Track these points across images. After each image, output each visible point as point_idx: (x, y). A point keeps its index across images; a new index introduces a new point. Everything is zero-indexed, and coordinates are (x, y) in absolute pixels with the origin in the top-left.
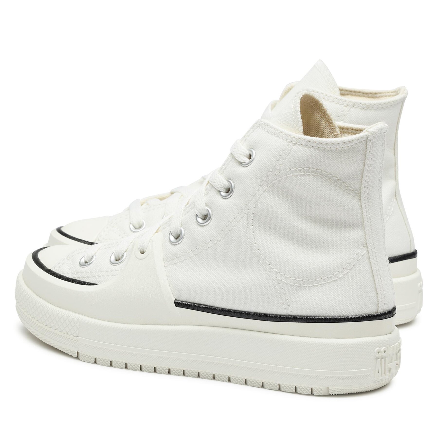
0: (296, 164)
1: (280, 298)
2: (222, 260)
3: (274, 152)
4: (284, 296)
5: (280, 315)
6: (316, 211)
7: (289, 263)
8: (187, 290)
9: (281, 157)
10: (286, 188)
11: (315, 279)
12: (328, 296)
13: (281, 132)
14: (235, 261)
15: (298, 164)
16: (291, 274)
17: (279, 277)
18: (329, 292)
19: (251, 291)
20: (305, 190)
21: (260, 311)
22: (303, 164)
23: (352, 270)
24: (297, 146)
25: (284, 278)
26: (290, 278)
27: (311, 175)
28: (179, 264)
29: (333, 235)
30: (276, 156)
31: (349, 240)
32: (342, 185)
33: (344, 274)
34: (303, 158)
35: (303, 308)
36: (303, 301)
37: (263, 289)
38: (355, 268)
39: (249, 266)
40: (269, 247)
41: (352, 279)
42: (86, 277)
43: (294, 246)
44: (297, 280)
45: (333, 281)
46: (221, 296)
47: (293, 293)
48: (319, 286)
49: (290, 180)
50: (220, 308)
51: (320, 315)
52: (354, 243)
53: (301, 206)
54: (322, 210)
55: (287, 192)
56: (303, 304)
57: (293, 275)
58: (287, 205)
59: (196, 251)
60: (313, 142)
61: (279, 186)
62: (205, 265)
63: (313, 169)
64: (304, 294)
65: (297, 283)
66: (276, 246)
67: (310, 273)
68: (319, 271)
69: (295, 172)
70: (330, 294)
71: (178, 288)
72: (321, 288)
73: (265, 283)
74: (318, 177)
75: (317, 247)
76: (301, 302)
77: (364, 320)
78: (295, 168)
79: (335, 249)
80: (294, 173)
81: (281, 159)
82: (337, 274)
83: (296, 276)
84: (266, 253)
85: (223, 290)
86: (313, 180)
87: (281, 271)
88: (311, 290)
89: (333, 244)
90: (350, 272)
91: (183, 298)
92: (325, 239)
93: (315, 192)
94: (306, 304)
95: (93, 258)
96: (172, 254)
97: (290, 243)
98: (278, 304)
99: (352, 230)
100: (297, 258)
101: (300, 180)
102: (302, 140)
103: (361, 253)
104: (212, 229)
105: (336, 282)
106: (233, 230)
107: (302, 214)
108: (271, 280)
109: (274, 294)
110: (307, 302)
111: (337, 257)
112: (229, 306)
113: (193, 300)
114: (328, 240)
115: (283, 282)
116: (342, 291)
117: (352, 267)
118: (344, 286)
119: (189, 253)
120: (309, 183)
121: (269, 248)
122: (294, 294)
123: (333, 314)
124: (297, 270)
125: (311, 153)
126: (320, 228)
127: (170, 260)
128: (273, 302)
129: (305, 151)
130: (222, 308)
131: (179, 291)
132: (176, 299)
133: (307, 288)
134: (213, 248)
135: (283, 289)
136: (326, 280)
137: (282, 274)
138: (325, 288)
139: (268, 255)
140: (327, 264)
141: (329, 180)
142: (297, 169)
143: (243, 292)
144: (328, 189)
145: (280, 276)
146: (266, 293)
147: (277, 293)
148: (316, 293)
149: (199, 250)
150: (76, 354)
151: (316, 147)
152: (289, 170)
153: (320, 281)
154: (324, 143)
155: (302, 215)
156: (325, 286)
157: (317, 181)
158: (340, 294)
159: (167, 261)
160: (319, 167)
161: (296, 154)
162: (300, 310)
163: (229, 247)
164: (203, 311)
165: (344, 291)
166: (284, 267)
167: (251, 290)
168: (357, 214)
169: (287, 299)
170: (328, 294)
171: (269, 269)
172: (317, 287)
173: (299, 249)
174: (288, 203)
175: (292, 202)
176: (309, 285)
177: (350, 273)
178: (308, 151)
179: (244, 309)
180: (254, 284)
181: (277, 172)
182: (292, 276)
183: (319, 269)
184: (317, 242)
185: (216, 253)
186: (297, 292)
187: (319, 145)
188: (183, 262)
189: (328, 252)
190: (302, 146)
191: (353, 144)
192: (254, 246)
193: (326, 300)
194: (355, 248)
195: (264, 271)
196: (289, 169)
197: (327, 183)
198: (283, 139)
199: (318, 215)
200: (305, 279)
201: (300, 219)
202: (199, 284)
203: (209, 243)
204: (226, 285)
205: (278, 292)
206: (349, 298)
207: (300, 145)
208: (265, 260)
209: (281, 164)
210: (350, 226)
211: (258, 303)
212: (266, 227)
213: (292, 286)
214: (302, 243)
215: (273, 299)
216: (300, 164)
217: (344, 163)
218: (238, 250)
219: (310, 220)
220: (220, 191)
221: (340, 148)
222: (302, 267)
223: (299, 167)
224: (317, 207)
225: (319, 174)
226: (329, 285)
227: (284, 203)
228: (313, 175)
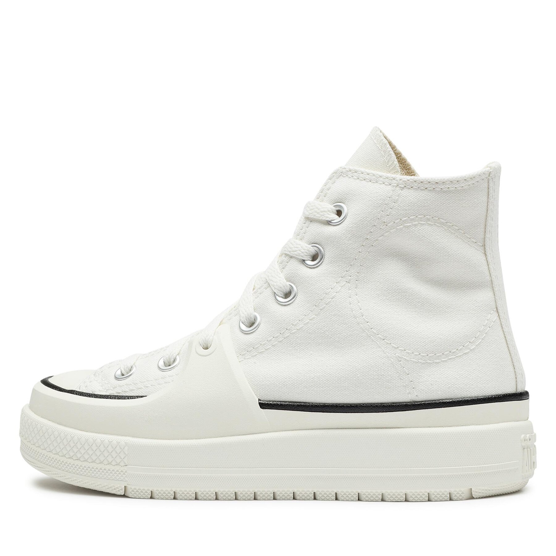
0: (408, 212)
1: (402, 379)
2: (317, 343)
3: (376, 201)
4: (407, 377)
5: (403, 403)
6: (435, 270)
7: (410, 335)
8: (275, 385)
9: (387, 206)
10: (395, 244)
11: (443, 352)
12: (461, 372)
13: (380, 176)
14: (336, 342)
15: (410, 211)
16: (414, 348)
17: (398, 354)
18: (461, 368)
19: (364, 376)
20: (421, 244)
21: (375, 400)
22: (416, 211)
23: (485, 339)
24: (407, 189)
25: (405, 354)
26: (413, 354)
27: (426, 224)
28: (259, 356)
29: (458, 299)
30: (380, 206)
31: (478, 303)
32: (464, 236)
33: (477, 344)
34: (415, 203)
35: (432, 390)
36: (431, 380)
37: (380, 371)
38: (488, 337)
39: (356, 345)
40: (382, 318)
41: (486, 350)
42: (128, 390)
43: (412, 314)
44: (421, 356)
45: (464, 354)
46: (322, 387)
47: (417, 372)
48: (449, 361)
49: (401, 233)
50: (321, 403)
51: (453, 396)
52: (484, 306)
53: (416, 265)
54: (443, 268)
55: (397, 249)
56: (432, 384)
57: (415, 349)
58: (398, 264)
59: (280, 336)
60: (427, 182)
61: (387, 243)
62: (295, 352)
63: (428, 217)
64: (431, 373)
65: (421, 358)
66: (389, 316)
67: (436, 346)
68: (447, 342)
69: (406, 222)
70: (463, 370)
71: (262, 384)
72: (451, 363)
73: (381, 363)
74: (435, 226)
75: (440, 314)
76: (429, 382)
77: (506, 400)
78: (406, 217)
79: (461, 314)
80: (406, 224)
81: (387, 209)
82: (468, 345)
83: (419, 350)
84: (379, 326)
85: (325, 379)
86: (430, 230)
87: (401, 345)
88: (440, 367)
89: (459, 309)
90: (482, 341)
91: (269, 397)
92: (448, 303)
93: (434, 245)
94: (436, 385)
95: (133, 369)
96: (247, 345)
97: (406, 311)
98: (400, 388)
99: (478, 291)
100: (418, 328)
101: (414, 231)
102: (412, 182)
103: (492, 319)
104: (300, 307)
105: (468, 354)
106: (331, 303)
107: (418, 275)
108: (388, 358)
109: (394, 376)
110: (436, 381)
111: (466, 324)
112: (332, 399)
113: (283, 398)
114: (452, 305)
115: (404, 359)
116: (477, 366)
117: (485, 336)
118: (478, 358)
119: (271, 340)
120: (425, 234)
121: (382, 320)
122: (419, 374)
123: (470, 395)
124: (420, 342)
125: (425, 197)
126: (441, 291)
127: (245, 353)
128: (393, 386)
129: (417, 194)
130: (324, 403)
131: (264, 388)
132: (259, 400)
133: (433, 365)
134: (304, 330)
135: (405, 368)
136: (456, 353)
137: (401, 350)
138: (456, 363)
139: (381, 328)
140: (456, 333)
141: (448, 230)
142: (409, 218)
143: (352, 377)
144: (448, 241)
145: (399, 352)
146: (383, 375)
147: (398, 374)
148: (445, 370)
149: (284, 335)
150: (123, 490)
151: (431, 188)
152: (398, 220)
153: (449, 354)
154: (440, 182)
155: (418, 277)
156: (455, 361)
157: (434, 232)
158: (475, 369)
159: (240, 355)
160: (435, 214)
161: (406, 200)
162: (429, 392)
163: (327, 325)
164: (298, 410)
165: (478, 365)
166: (403, 340)
167: (363, 374)
168: (484, 271)
169: (411, 380)
170: (461, 370)
171: (384, 345)
172: (446, 363)
173: (419, 318)
174: (400, 262)
175: (405, 260)
176: (437, 360)
177: (483, 344)
178: (420, 194)
179: (353, 400)
180: (366, 365)
181: (383, 225)
182: (415, 351)
183: (447, 340)
184: (440, 307)
185: (309, 335)
186: (422, 371)
187: (435, 185)
188: (263, 353)
189: (454, 318)
190: (413, 189)
191: (475, 181)
192: (362, 319)
193: (459, 378)
194: (485, 313)
195: (377, 348)
196: (400, 219)
197: (447, 233)
198: (385, 185)
199: (438, 275)
200: (430, 354)
201: (415, 281)
202: (291, 375)
203: (297, 324)
204: (328, 372)
205: (398, 372)
206: (486, 374)
207: (409, 188)
208: (378, 335)
209: (389, 214)
210: (476, 287)
211: (373, 390)
212: (373, 295)
213: (416, 363)
214: (421, 310)
215: (393, 382)
216: (413, 211)
217: (465, 206)
218: (340, 327)
219: (428, 282)
220: (304, 261)
221: (459, 187)
222: (426, 339)
223: (412, 216)
224: (437, 264)
225: (436, 223)
226: (460, 359)
227: (395, 263)
228: (429, 224)
